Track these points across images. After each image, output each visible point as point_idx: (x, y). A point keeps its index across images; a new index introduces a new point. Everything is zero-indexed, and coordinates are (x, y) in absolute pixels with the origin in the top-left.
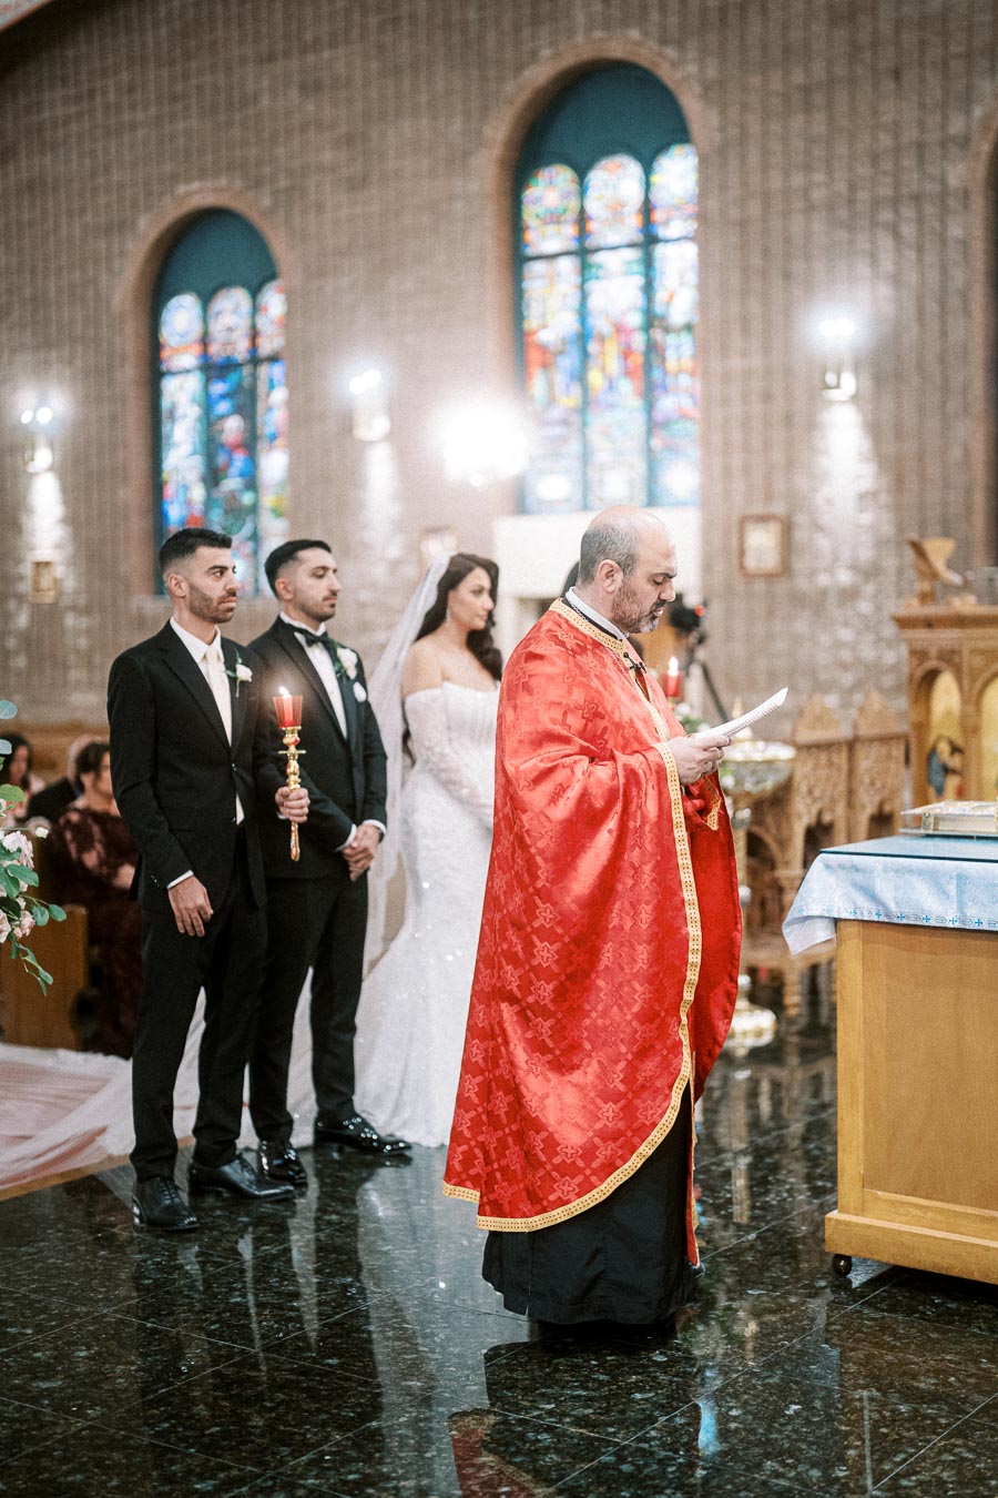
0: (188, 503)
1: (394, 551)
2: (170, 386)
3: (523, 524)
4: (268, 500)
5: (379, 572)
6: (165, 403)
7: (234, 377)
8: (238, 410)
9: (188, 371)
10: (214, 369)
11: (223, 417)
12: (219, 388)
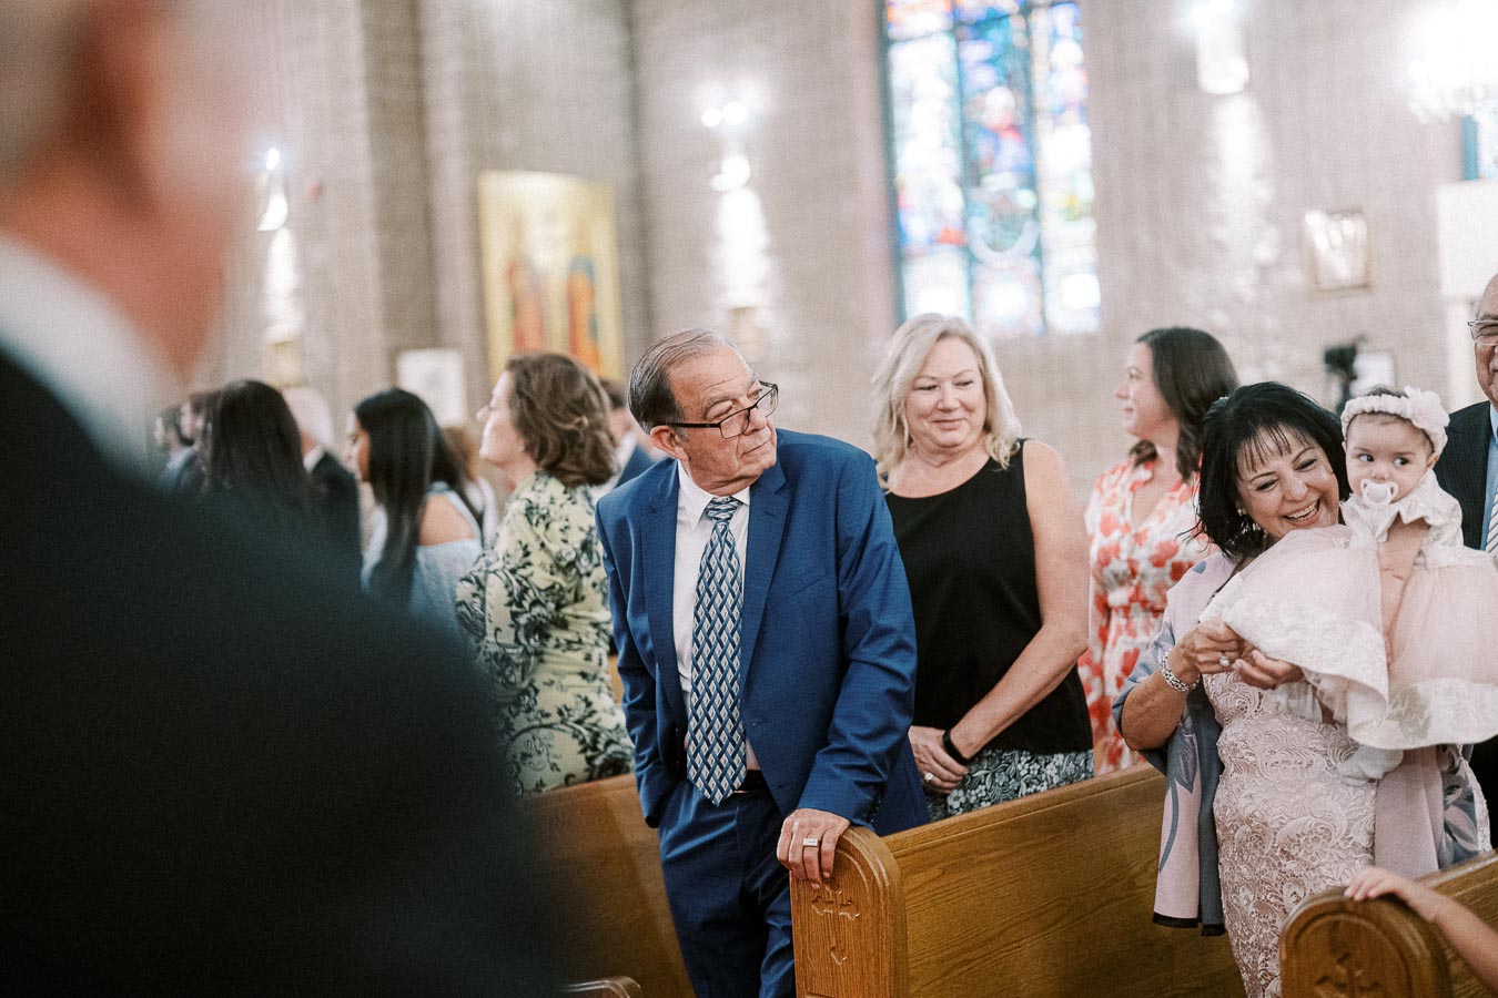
0: (938, 214)
1: (1265, 252)
2: (901, 57)
3: (1470, 190)
4: (1054, 198)
5: (1243, 283)
6: (898, 80)
7: (995, 34)
8: (1008, 80)
9: (928, 35)
10: (965, 28)
11: (983, 91)
12: (976, 51)
